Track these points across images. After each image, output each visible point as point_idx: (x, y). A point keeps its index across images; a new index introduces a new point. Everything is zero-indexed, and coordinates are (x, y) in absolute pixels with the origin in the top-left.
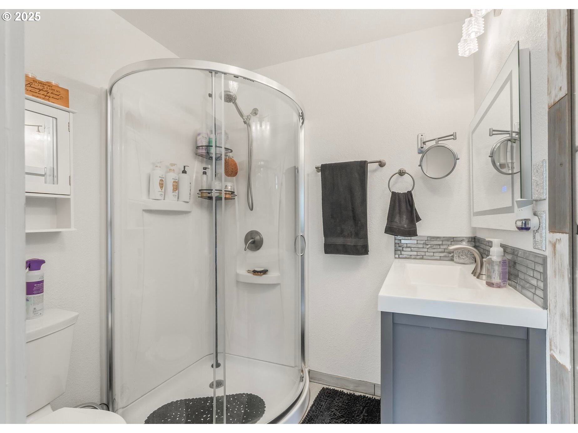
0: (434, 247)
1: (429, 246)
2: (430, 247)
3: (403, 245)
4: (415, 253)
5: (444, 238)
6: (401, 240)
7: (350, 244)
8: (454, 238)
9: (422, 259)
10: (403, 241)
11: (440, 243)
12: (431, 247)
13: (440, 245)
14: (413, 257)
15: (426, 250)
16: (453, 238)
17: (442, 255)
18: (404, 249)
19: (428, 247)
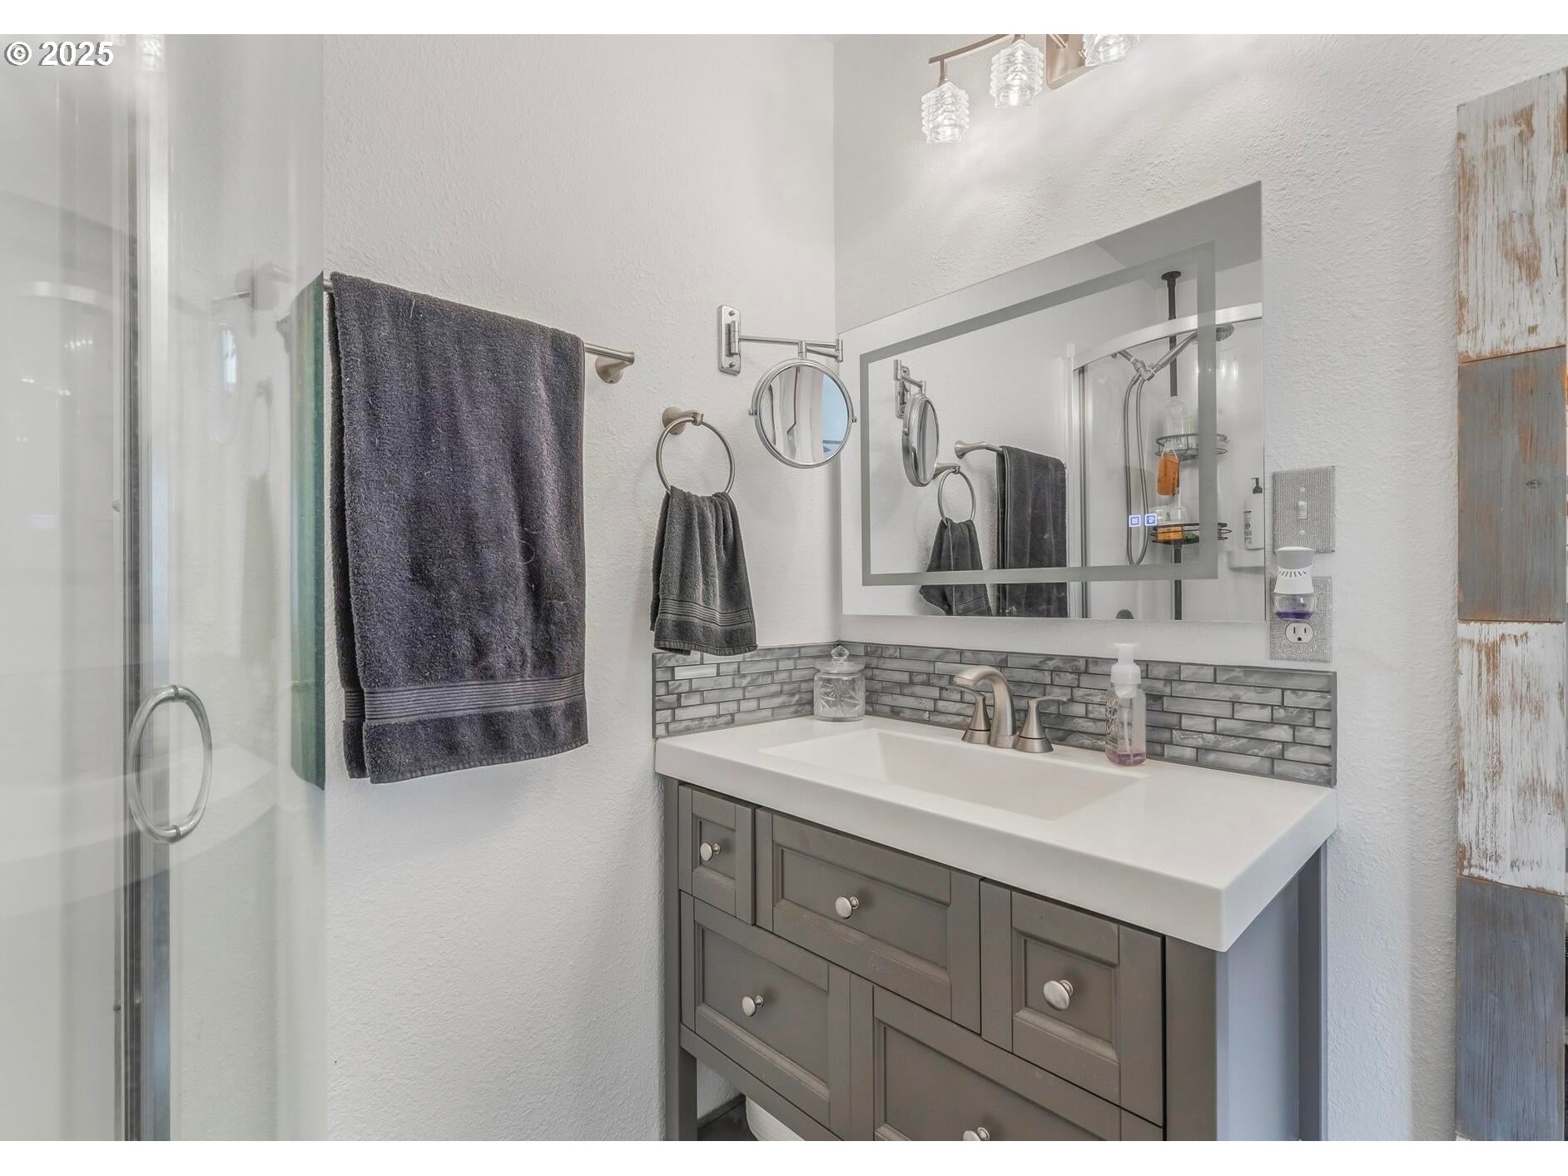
0: (760, 681)
1: (748, 679)
2: (749, 683)
3: (680, 685)
4: (711, 710)
5: (784, 651)
6: (672, 669)
7: (516, 708)
8: (802, 650)
9: (732, 722)
10: (680, 673)
11: (772, 666)
12: (751, 684)
13: (771, 673)
14: (708, 722)
15: (738, 694)
16: (800, 648)
17: (777, 701)
18: (684, 702)
19: (745, 682)
